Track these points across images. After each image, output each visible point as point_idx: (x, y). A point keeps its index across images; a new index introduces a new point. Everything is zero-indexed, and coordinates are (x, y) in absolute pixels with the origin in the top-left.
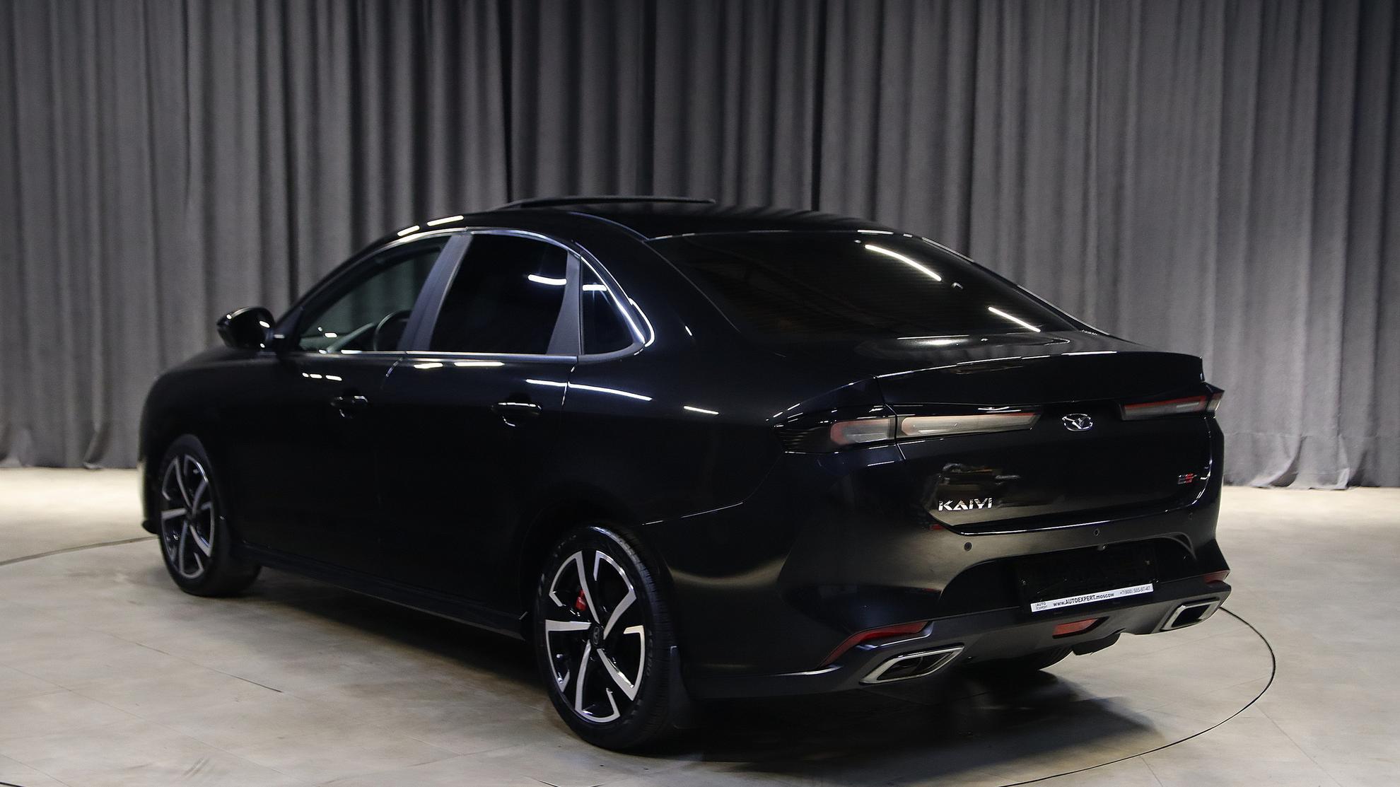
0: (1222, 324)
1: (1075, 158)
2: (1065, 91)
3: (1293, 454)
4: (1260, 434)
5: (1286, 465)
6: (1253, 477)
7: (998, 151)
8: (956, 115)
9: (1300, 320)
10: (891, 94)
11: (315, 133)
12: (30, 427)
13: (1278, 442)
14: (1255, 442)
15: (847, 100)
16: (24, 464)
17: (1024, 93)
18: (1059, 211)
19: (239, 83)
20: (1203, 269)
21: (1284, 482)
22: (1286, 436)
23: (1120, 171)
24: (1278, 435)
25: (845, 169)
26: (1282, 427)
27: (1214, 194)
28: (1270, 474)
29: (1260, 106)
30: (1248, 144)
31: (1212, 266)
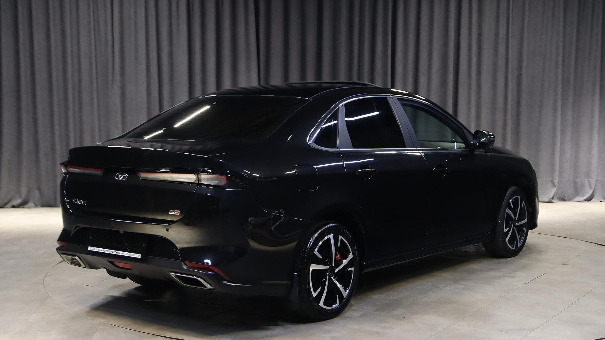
0: (563, 133)
1: (501, 62)
2: (497, 34)
3: (593, 186)
4: (578, 179)
5: (591, 192)
6: (575, 197)
7: (470, 60)
8: (452, 44)
9: (596, 130)
10: (424, 36)
11: (171, 54)
12: (39, 189)
13: (586, 183)
14: (575, 182)
15: (406, 38)
16: (36, 206)
17: (480, 35)
18: (494, 85)
19: (136, 32)
20: (555, 110)
21: (589, 200)
22: (590, 180)
23: (520, 68)
24: (586, 179)
25: (405, 68)
26: (588, 176)
27: (560, 78)
28: (583, 196)
29: (578, 40)
30: (573, 56)
31: (559, 108)
